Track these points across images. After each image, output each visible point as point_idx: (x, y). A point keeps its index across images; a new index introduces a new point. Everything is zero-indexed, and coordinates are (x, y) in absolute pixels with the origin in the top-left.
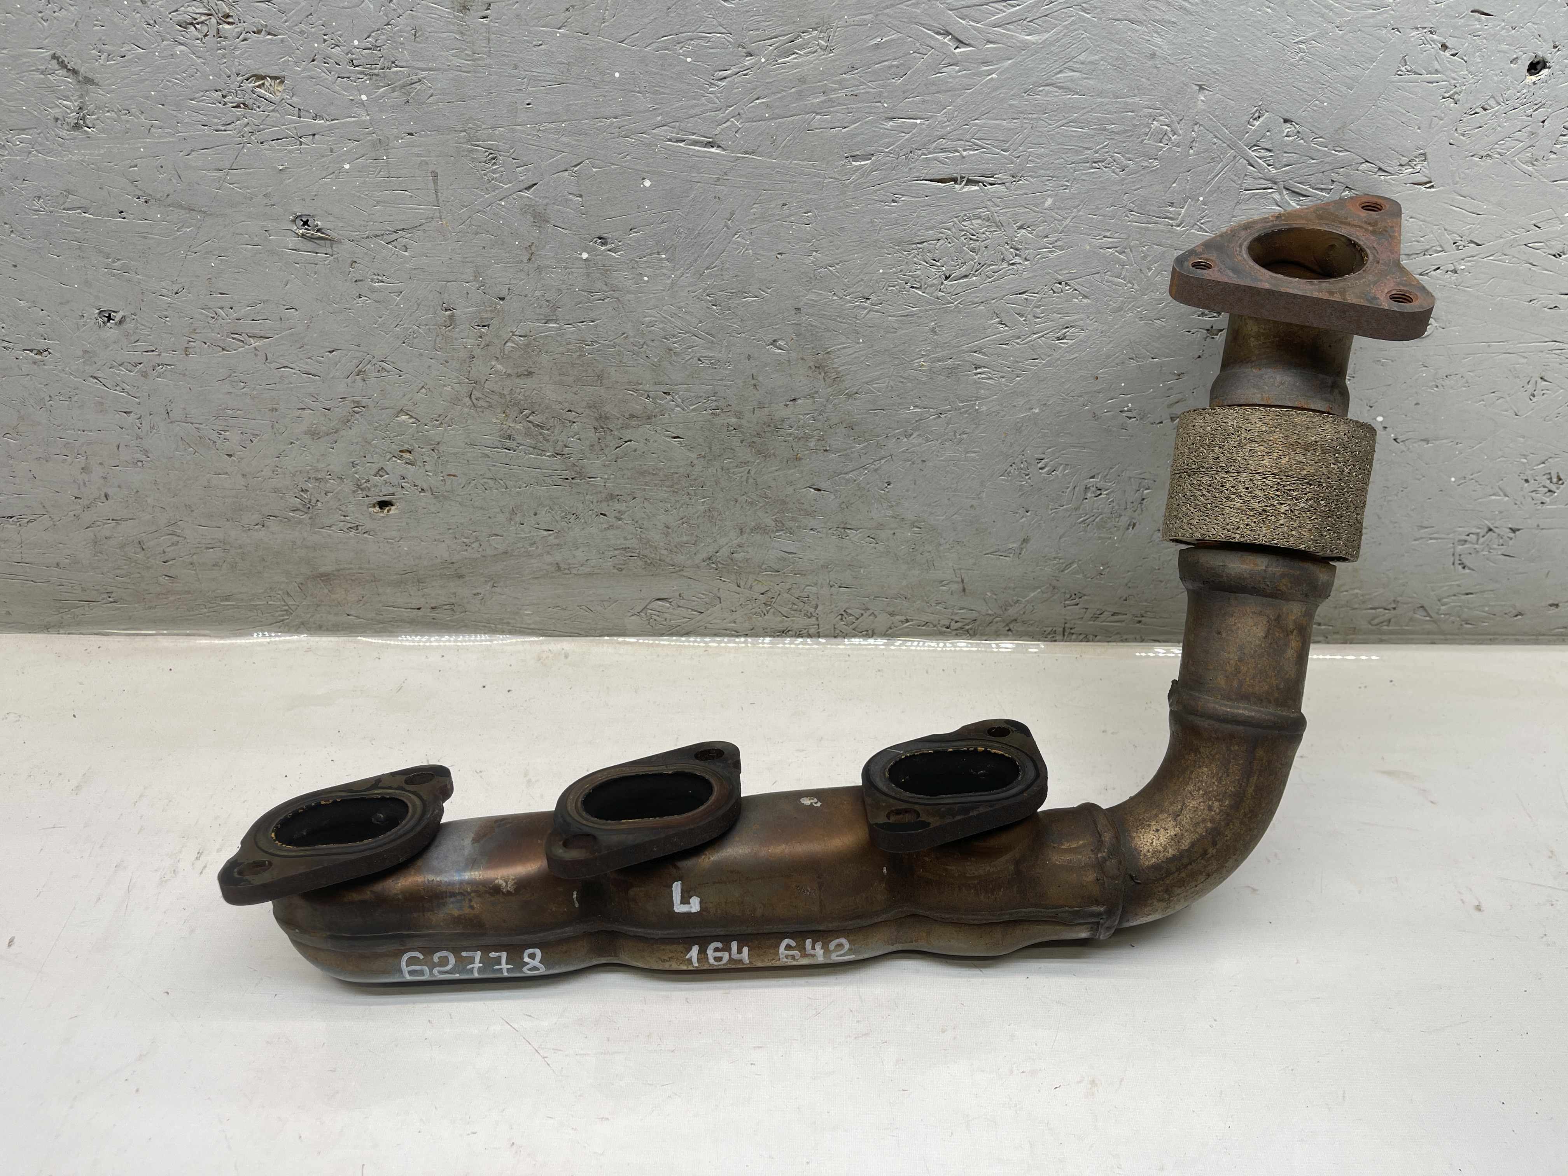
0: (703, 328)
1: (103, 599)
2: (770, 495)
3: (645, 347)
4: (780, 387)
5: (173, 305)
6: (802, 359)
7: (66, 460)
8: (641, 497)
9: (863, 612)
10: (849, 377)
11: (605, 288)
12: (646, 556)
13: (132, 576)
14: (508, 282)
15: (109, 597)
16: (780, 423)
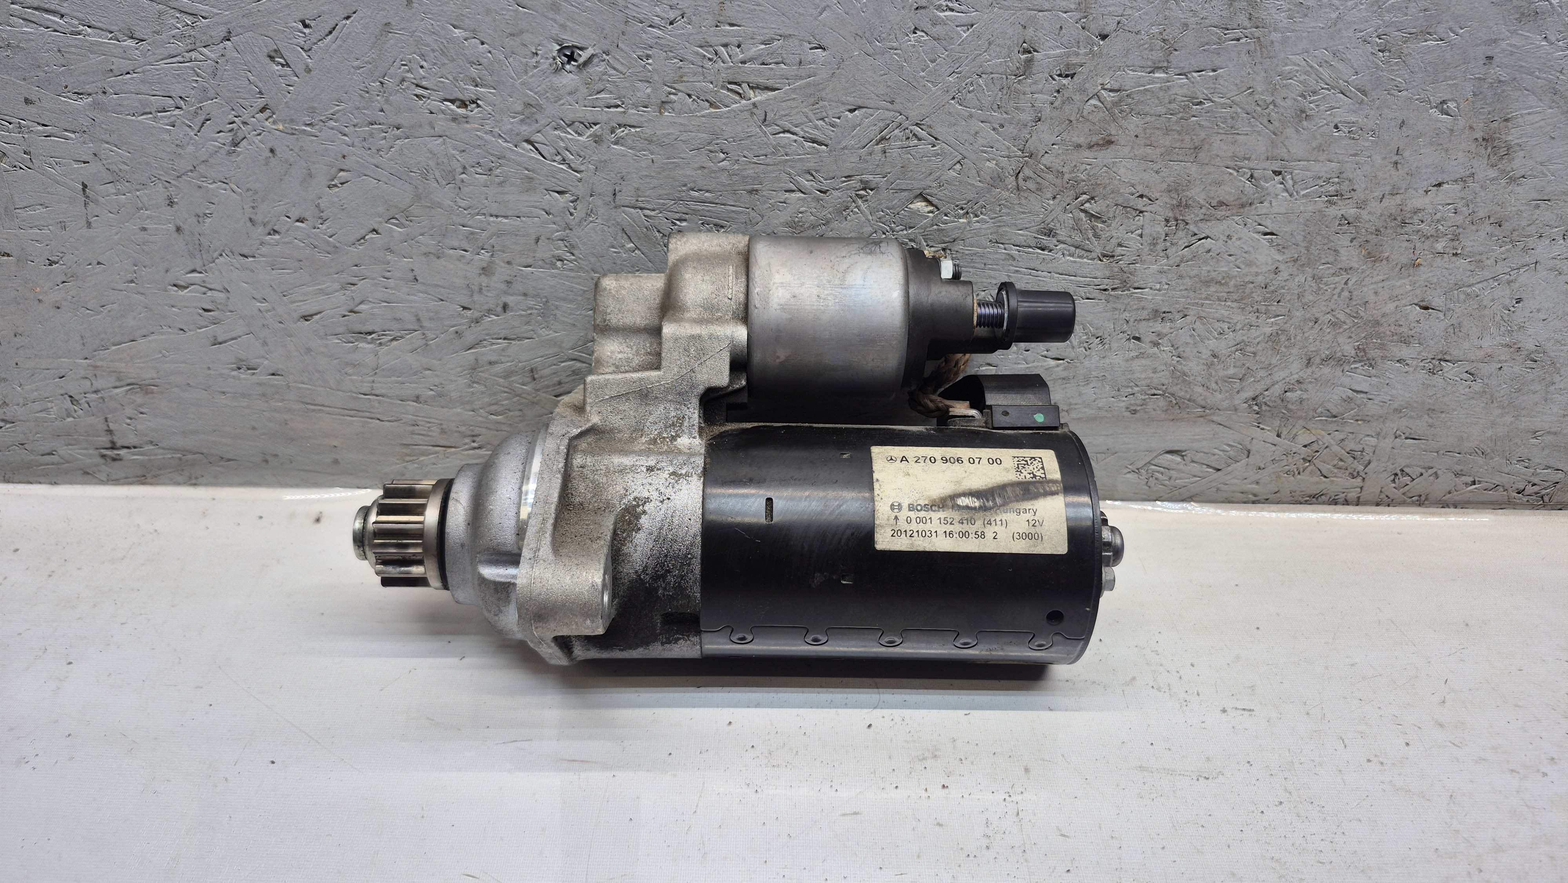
0: (1357, 82)
1: (465, 444)
2: (1362, 314)
3: (1271, 107)
4: (1427, 167)
5: (662, 42)
6: (1471, 127)
7: (463, 256)
8: (1195, 315)
9: (1423, 471)
10: (1521, 154)
11: (1247, 23)
12: (1173, 395)
13: (512, 413)
14: (1120, 12)
15: (474, 442)
16: (1408, 215)
